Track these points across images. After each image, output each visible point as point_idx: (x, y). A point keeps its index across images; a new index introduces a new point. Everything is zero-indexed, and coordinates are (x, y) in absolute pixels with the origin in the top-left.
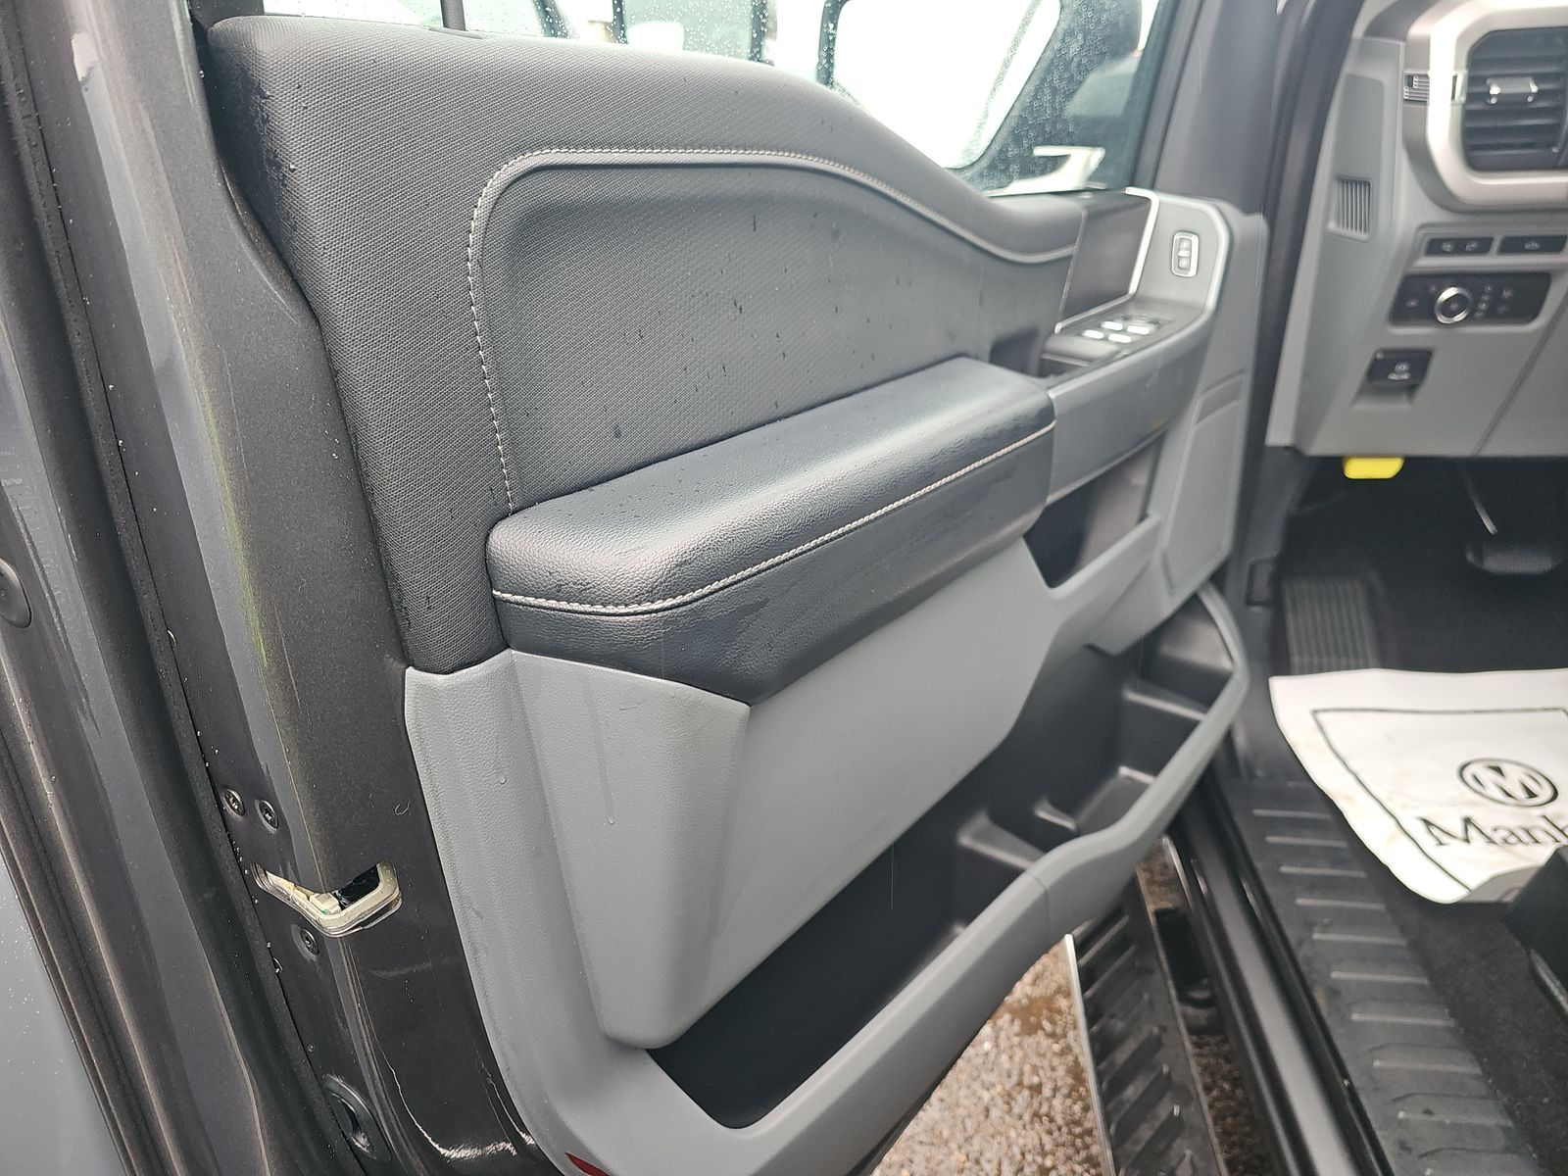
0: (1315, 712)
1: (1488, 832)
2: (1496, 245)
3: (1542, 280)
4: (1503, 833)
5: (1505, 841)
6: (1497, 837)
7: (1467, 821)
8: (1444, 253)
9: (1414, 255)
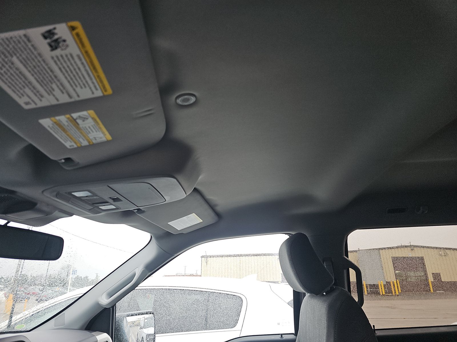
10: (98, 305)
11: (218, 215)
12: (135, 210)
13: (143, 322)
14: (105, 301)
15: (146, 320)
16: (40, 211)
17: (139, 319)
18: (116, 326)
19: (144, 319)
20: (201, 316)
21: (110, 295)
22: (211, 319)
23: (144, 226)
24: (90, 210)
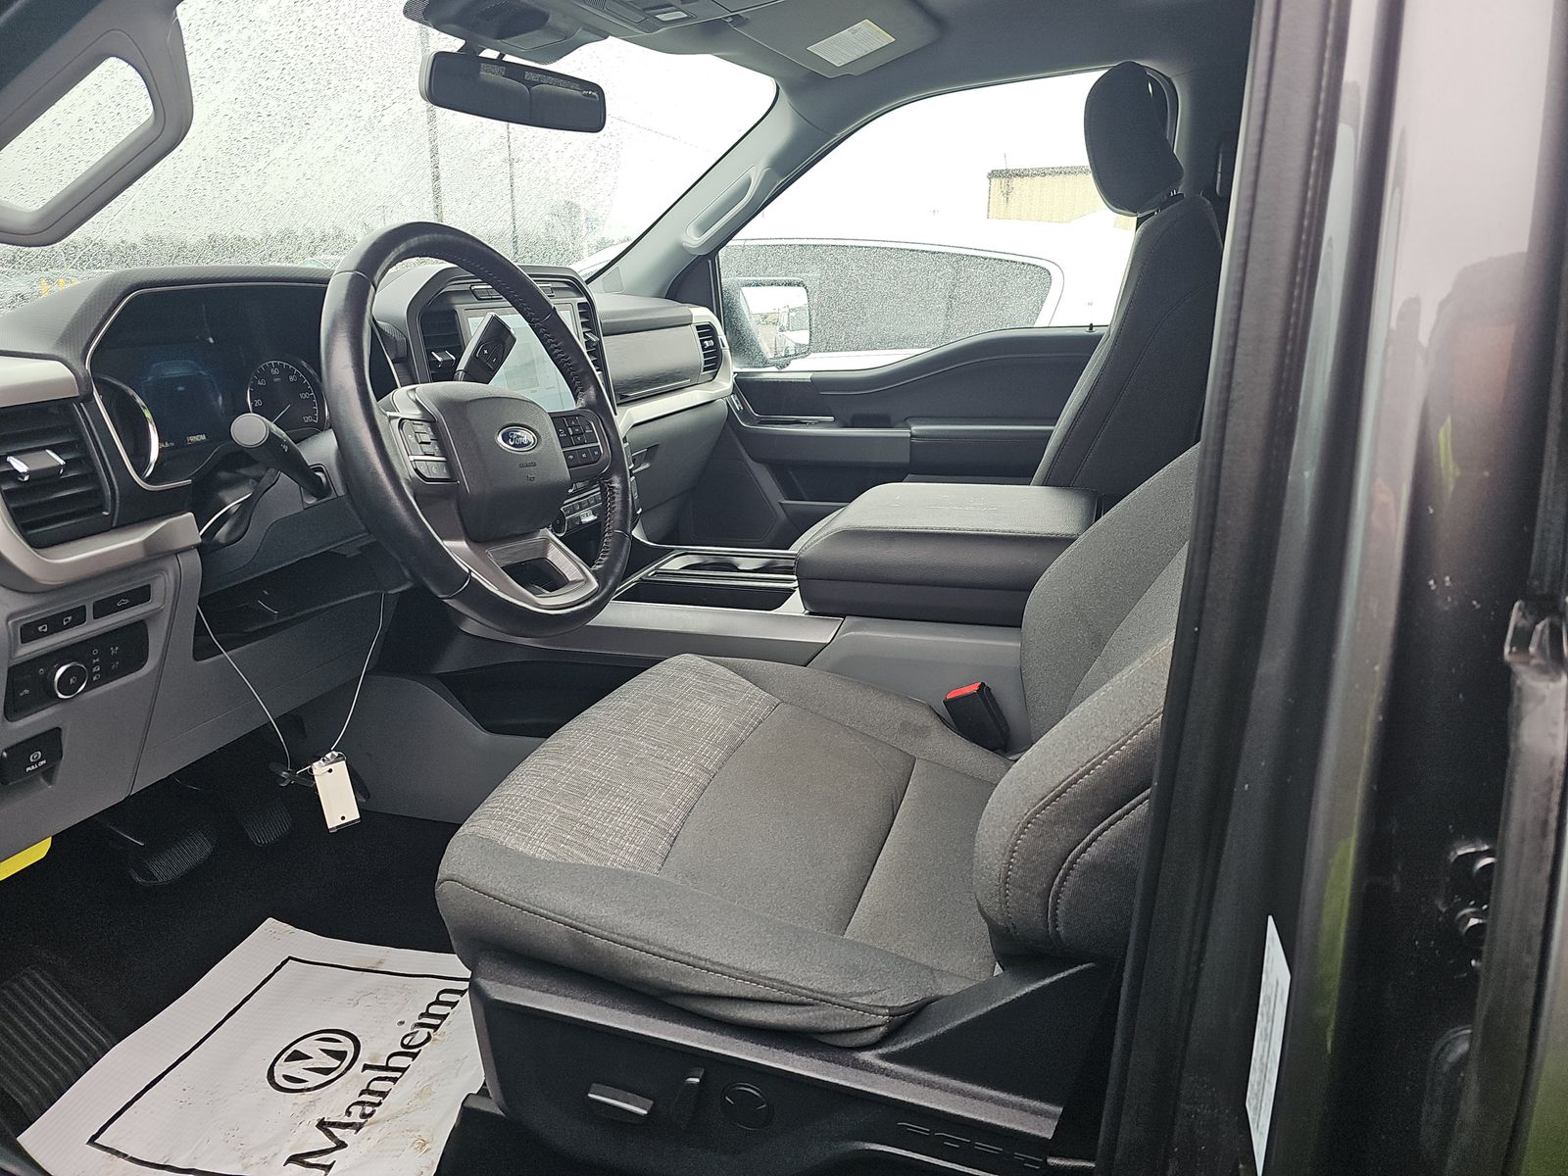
0: (92, 1141)
1: (346, 1120)
2: (90, 612)
3: (139, 629)
4: (357, 1110)
5: (364, 1116)
6: (355, 1118)
7: (322, 1125)
8: (43, 635)
9: (13, 649)
10: (681, 249)
11: (937, 20)
12: (727, 18)
13: (786, 317)
14: (694, 241)
15: (793, 314)
16: (554, 31)
17: (777, 311)
18: (725, 301)
19: (787, 310)
20: (908, 284)
21: (703, 228)
22: (930, 291)
23: (755, 58)
24: (640, 25)
